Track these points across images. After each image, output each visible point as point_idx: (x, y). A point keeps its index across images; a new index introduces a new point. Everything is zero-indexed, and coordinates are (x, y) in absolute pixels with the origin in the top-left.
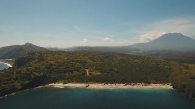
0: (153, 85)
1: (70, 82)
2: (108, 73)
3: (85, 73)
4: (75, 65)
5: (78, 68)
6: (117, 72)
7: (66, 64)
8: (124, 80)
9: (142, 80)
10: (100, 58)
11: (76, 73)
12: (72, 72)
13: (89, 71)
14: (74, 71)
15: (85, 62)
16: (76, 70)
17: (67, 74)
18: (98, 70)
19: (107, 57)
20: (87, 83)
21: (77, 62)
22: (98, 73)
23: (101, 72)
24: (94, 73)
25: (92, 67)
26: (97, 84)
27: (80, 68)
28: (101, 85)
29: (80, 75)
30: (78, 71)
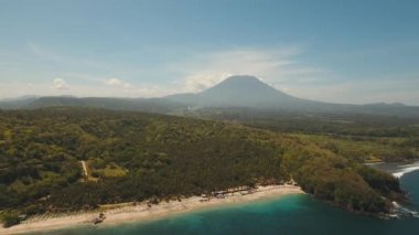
0: (260, 188)
1: (31, 214)
2: (148, 167)
3: (79, 175)
4: (44, 152)
5: (54, 159)
6: (169, 162)
7: (12, 151)
8: (196, 184)
9: (237, 179)
10: (111, 128)
11: (49, 178)
12: (36, 176)
13: (89, 167)
14: (42, 174)
15: (74, 141)
16: (49, 168)
17: (18, 186)
18: (119, 161)
19: (129, 124)
20: (94, 207)
21: (49, 141)
22: (120, 172)
23: (127, 166)
24: (108, 172)
25: (97, 155)
26: (126, 206)
27: (62, 158)
28: (137, 208)
29: (65, 185)
30: (56, 170)
